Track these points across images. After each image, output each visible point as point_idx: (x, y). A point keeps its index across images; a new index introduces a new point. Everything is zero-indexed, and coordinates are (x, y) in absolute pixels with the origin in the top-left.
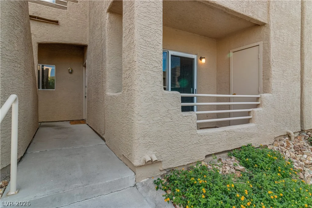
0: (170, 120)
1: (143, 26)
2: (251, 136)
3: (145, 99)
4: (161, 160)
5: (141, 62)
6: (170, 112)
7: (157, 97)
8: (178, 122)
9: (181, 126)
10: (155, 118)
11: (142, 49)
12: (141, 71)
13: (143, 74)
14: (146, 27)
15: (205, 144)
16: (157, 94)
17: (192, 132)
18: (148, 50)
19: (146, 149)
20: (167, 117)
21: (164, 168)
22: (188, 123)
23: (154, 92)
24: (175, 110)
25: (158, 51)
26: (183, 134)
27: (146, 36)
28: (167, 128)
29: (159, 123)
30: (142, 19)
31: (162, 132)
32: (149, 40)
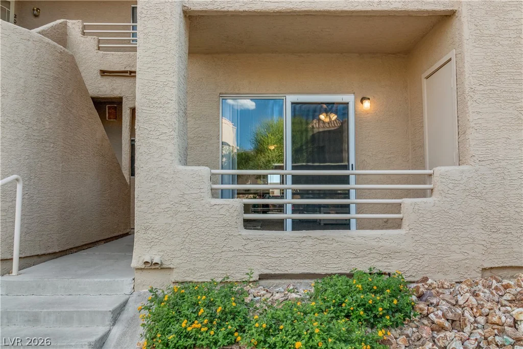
0: (186, 209)
1: (147, 81)
2: (391, 254)
3: (146, 178)
4: (171, 266)
5: (142, 129)
6: (186, 197)
7: (166, 176)
8: (201, 213)
9: (206, 219)
10: (162, 205)
11: (144, 111)
12: (143, 141)
13: (144, 145)
14: (151, 81)
15: (257, 254)
16: (165, 171)
17: (229, 232)
18: (152, 112)
19: (147, 246)
20: (181, 205)
21: (176, 279)
22: (220, 216)
23: (160, 169)
24: (195, 195)
25: (168, 111)
26: (212, 232)
27: (150, 93)
28: (182, 221)
29: (168, 212)
30: (145, 73)
31: (172, 226)
32: (155, 98)
